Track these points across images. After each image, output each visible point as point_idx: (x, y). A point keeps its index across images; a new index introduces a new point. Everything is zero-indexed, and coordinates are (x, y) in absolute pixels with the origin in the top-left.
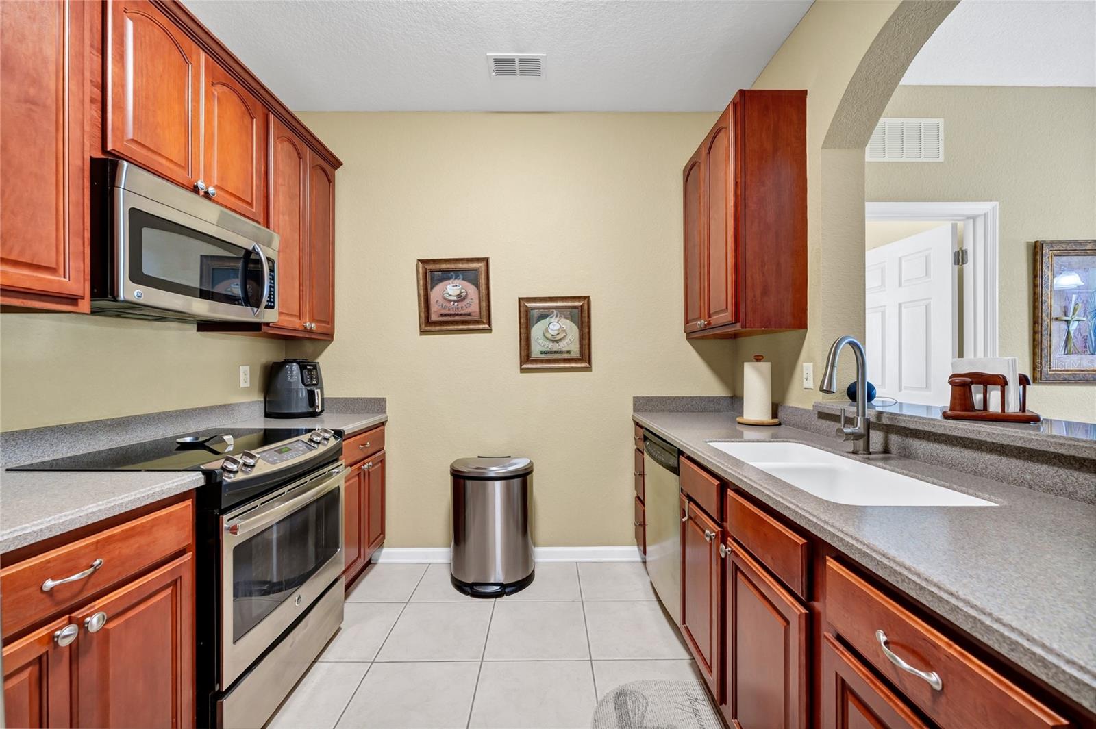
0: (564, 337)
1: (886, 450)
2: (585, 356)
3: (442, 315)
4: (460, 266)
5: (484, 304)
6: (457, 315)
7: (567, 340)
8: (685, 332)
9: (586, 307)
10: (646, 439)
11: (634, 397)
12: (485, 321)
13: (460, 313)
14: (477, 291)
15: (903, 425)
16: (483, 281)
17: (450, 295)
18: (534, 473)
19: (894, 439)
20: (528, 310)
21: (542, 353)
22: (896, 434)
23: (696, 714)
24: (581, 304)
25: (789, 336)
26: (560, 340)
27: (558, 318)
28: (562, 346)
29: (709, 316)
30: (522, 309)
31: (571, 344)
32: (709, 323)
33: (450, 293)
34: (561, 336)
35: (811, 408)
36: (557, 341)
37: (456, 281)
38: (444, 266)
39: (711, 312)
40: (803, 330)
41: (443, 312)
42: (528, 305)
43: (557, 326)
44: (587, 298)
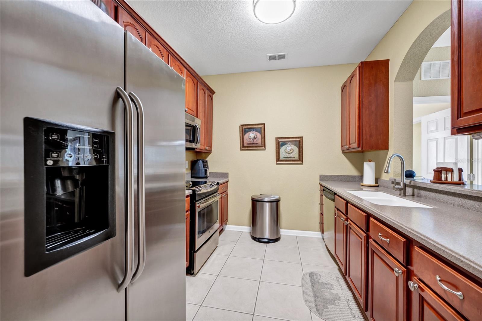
0: (293, 152)
1: (413, 195)
2: (301, 159)
3: (248, 144)
4: (255, 126)
5: (263, 140)
6: (253, 144)
7: (294, 153)
8: (341, 150)
9: (301, 141)
10: (324, 190)
11: (320, 175)
12: (263, 146)
13: (254, 143)
14: (260, 135)
15: (417, 185)
16: (263, 132)
17: (251, 137)
19: (416, 190)
20: (279, 142)
21: (284, 158)
22: (416, 189)
23: (338, 281)
24: (299, 139)
25: (382, 152)
26: (291, 153)
27: (290, 145)
28: (291, 155)
29: (350, 144)
30: (277, 142)
31: (295, 154)
32: (350, 147)
33: (251, 136)
34: (291, 152)
35: (389, 180)
36: (290, 153)
37: (253, 132)
38: (249, 127)
39: (351, 143)
40: (388, 150)
41: (248, 143)
42: (279, 140)
43: (290, 148)
44: (302, 137)
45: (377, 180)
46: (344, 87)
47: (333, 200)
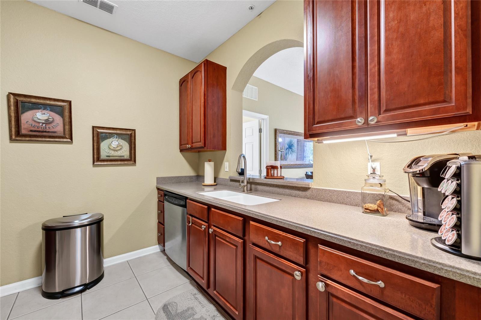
0: (121, 149)
1: (251, 190)
2: (132, 159)
3: (31, 131)
4: (48, 102)
5: (67, 127)
6: (46, 132)
7: (123, 150)
8: (180, 149)
9: (133, 134)
10: (165, 195)
11: (157, 178)
12: (67, 137)
13: (47, 131)
14: (62, 119)
15: (256, 181)
16: (67, 114)
17: (40, 119)
18: (104, 220)
19: (253, 186)
20: (98, 133)
21: (107, 156)
22: (253, 184)
23: (196, 299)
24: (130, 133)
25: (219, 153)
26: (119, 150)
27: (117, 139)
28: (119, 153)
29: (192, 144)
30: (95, 132)
31: (125, 152)
32: (192, 146)
33: (39, 118)
34: (119, 148)
35: (228, 178)
36: (117, 151)
37: (44, 111)
38: (33, 100)
39: (193, 142)
40: (225, 151)
41: (33, 129)
42: (99, 130)
43: (117, 143)
44: (134, 130)
45: (215, 179)
46: (183, 82)
47: (185, 206)
